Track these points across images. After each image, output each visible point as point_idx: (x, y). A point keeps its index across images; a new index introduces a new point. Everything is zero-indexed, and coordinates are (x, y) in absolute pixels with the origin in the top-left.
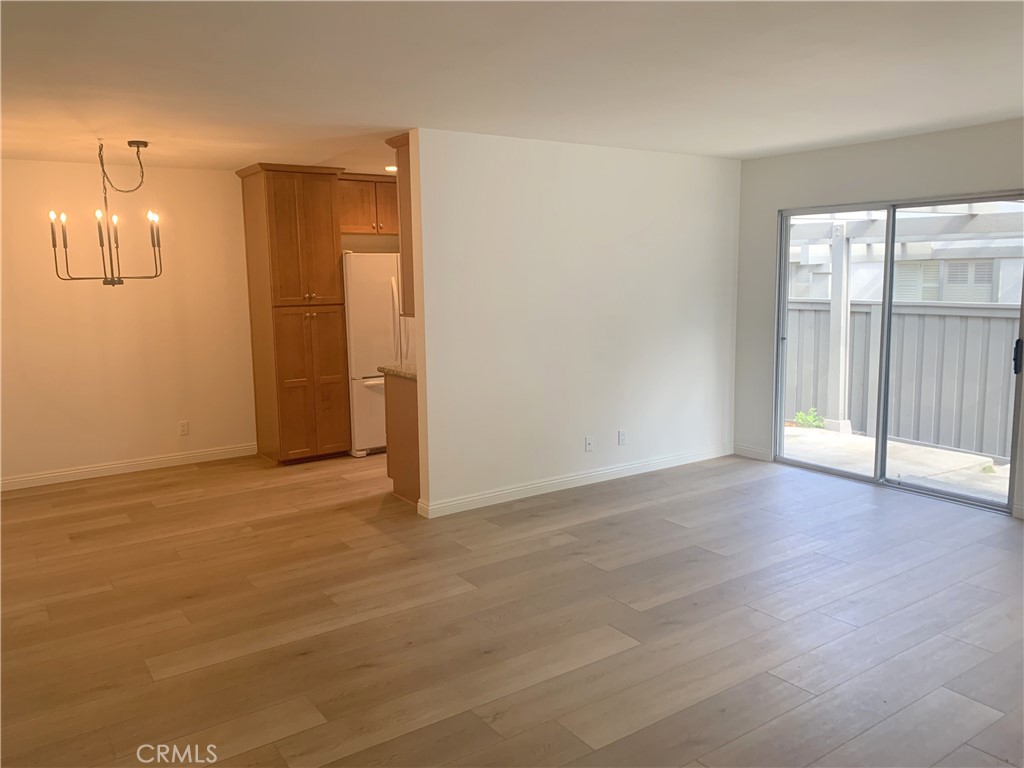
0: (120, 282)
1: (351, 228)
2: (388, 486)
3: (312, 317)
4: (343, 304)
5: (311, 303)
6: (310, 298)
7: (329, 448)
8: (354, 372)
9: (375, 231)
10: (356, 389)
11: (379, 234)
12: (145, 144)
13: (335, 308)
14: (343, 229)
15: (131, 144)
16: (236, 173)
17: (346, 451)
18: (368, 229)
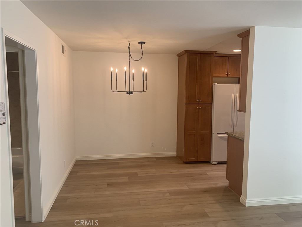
0: (132, 93)
1: (217, 75)
2: (226, 183)
3: (199, 108)
4: (212, 104)
5: (199, 103)
6: (199, 101)
7: (202, 159)
8: (214, 130)
9: (227, 76)
10: (214, 138)
11: (228, 77)
12: (144, 43)
13: (209, 105)
14: (214, 75)
15: (139, 43)
16: (177, 55)
17: (209, 161)
18: (223, 75)
